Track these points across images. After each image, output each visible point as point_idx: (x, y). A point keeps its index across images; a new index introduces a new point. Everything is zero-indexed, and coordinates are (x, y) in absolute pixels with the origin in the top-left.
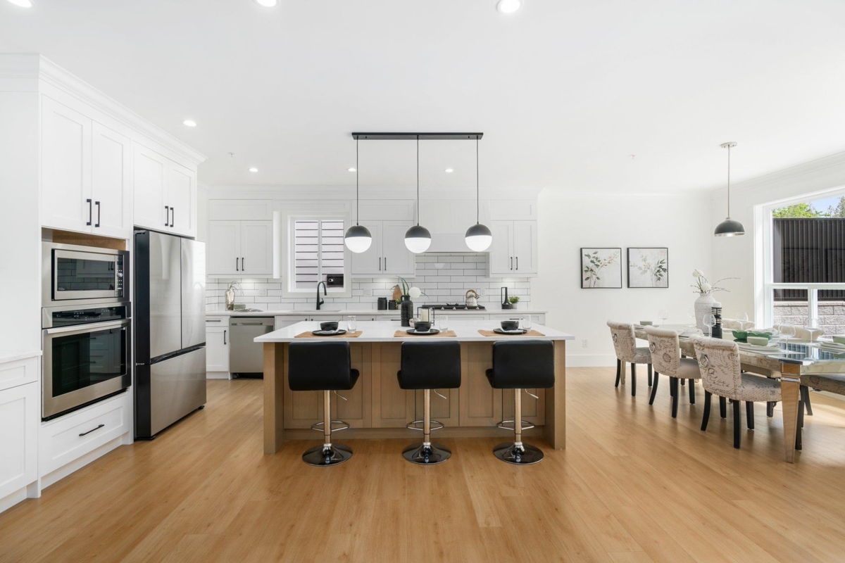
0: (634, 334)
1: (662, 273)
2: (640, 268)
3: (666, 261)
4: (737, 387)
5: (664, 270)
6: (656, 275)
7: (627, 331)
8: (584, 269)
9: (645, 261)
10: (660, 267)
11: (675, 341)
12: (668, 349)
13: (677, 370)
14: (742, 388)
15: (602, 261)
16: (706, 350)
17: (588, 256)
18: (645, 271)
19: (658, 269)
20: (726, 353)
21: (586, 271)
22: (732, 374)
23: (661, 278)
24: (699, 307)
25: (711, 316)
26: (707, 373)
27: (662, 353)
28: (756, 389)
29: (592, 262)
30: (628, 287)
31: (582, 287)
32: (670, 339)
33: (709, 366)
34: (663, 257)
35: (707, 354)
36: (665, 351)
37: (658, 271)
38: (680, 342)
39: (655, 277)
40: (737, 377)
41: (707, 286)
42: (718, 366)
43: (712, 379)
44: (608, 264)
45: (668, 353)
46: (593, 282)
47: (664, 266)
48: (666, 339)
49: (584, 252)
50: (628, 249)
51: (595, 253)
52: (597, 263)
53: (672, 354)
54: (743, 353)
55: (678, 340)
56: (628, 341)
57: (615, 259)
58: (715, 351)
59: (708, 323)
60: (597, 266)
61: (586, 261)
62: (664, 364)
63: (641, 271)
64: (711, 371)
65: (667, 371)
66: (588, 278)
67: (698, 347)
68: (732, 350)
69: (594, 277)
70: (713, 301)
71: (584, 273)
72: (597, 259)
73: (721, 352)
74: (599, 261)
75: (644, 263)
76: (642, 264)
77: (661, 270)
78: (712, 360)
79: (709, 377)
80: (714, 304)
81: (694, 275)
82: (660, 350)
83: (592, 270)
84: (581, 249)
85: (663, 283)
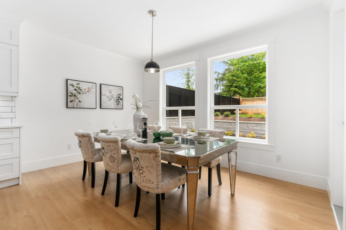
0: (93, 140)
1: (120, 101)
2: (108, 97)
3: (122, 94)
4: (159, 183)
5: (121, 99)
6: (116, 102)
7: (88, 138)
8: (69, 94)
9: (111, 93)
10: (119, 97)
11: (118, 145)
12: (113, 152)
13: (119, 168)
14: (162, 183)
15: (83, 90)
16: (138, 154)
17: (73, 85)
18: (111, 99)
19: (118, 98)
20: (152, 155)
21: (70, 96)
22: (156, 172)
23: (119, 103)
24: (136, 118)
25: (141, 123)
26: (138, 173)
27: (108, 155)
28: (171, 181)
29: (75, 90)
30: (101, 108)
31: (67, 107)
32: (114, 144)
33: (140, 168)
34: (120, 92)
35: (138, 157)
36: (111, 154)
37: (118, 100)
38: (122, 145)
39: (116, 103)
40: (159, 174)
41: (140, 105)
42: (146, 167)
43: (142, 178)
44: (87, 93)
45: (113, 155)
46: (76, 104)
47: (121, 97)
48: (111, 144)
49: (69, 82)
50: (101, 85)
51: (78, 84)
52: (79, 91)
53: (115, 156)
54: (163, 152)
55: (120, 143)
56: (89, 146)
57: (92, 90)
58: (144, 154)
59: (140, 128)
60: (79, 93)
61: (71, 89)
62: (110, 164)
63: (109, 99)
64: (141, 171)
65: (112, 169)
66: (72, 101)
67: (132, 151)
68: (156, 153)
69: (77, 100)
70: (143, 114)
71: (69, 97)
72: (79, 88)
73: (148, 155)
74: (81, 90)
75: (110, 94)
76: (109, 95)
77: (119, 99)
78: (142, 163)
79: (140, 176)
80: (144, 116)
81: (133, 97)
82: (107, 153)
83: (75, 96)
84: (67, 80)
85: (120, 106)
